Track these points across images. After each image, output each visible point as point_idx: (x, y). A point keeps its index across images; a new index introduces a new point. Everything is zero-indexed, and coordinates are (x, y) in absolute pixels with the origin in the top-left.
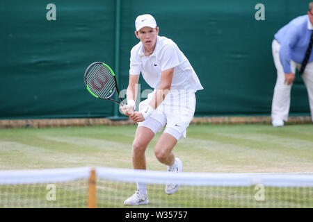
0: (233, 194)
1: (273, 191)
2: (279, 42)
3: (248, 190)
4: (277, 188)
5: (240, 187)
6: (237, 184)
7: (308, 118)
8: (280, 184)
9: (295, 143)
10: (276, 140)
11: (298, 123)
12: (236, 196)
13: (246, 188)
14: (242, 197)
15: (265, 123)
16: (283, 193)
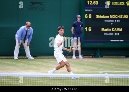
0: (2, 79)
1: (13, 78)
2: (17, 35)
3: (6, 78)
4: (14, 77)
5: (4, 77)
6: (3, 76)
7: (25, 57)
8: (15, 76)
9: (20, 64)
10: (15, 63)
11: (21, 59)
12: (3, 79)
13: (6, 77)
14: (4, 79)
15: (11, 58)
16: (16, 79)
